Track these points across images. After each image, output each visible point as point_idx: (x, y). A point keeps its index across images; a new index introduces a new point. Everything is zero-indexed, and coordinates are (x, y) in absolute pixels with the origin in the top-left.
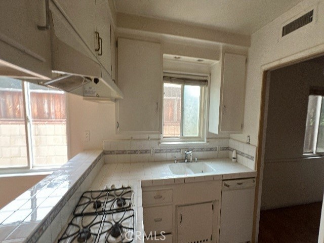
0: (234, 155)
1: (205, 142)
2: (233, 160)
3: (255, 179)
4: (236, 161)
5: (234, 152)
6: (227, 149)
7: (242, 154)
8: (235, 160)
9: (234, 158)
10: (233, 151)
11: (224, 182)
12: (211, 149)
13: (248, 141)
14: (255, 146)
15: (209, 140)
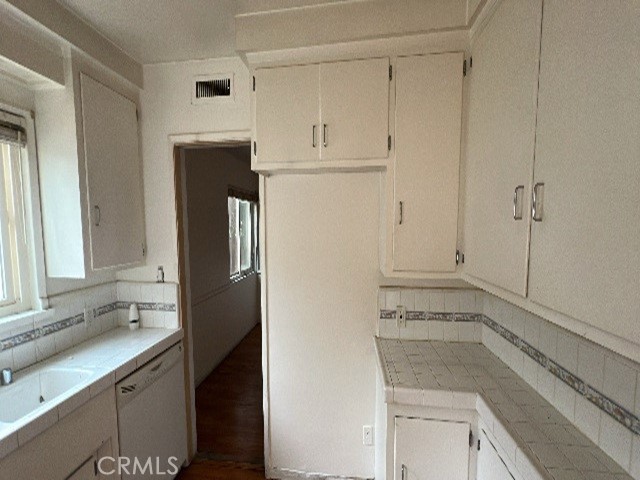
0: (132, 314)
1: (41, 310)
2: (133, 326)
3: (181, 344)
4: (140, 327)
5: (133, 307)
6: (114, 306)
7: (151, 306)
8: (137, 324)
9: (134, 321)
10: (128, 308)
11: (119, 386)
12: (64, 324)
13: (160, 278)
14: (174, 282)
15: (53, 300)
